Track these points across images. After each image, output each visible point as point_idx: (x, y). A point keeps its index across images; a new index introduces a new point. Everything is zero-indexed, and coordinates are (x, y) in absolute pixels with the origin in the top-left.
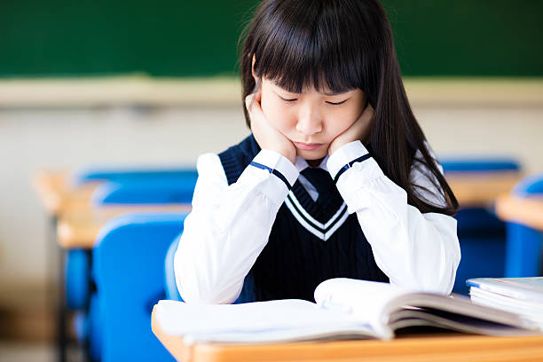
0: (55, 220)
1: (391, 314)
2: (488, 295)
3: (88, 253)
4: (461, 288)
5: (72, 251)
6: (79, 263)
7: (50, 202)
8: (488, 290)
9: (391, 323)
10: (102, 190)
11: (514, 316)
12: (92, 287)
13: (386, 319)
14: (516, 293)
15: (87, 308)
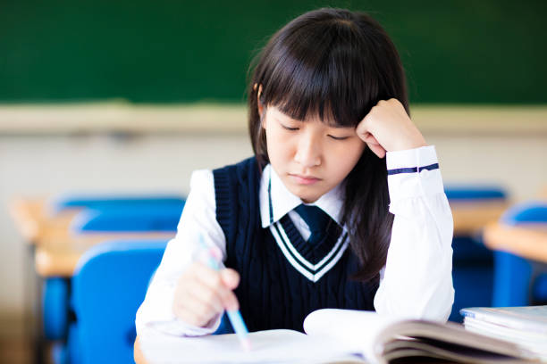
0: (33, 248)
1: (386, 344)
2: (484, 325)
3: (67, 281)
4: (456, 318)
5: (50, 280)
6: (57, 291)
7: (28, 229)
8: (483, 320)
9: (385, 353)
10: (80, 218)
11: (512, 346)
12: (71, 317)
13: (380, 349)
14: (513, 323)
15: (65, 339)
